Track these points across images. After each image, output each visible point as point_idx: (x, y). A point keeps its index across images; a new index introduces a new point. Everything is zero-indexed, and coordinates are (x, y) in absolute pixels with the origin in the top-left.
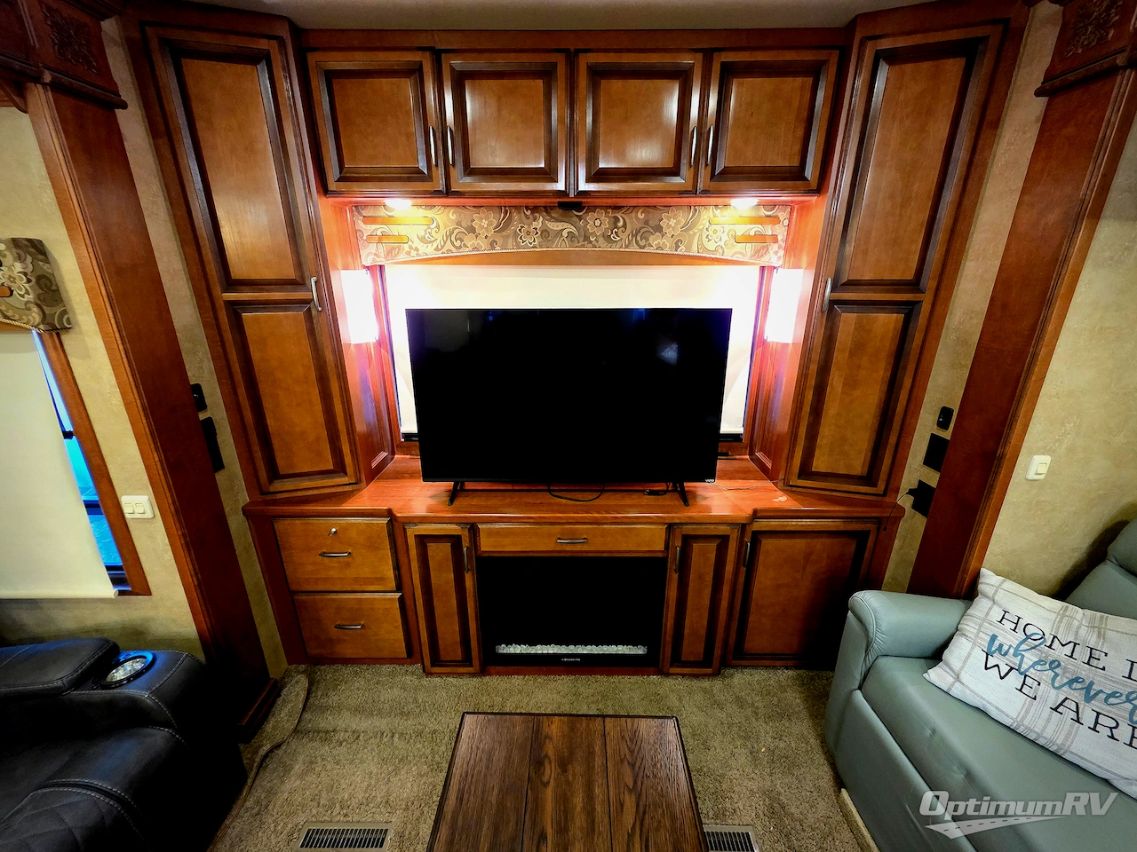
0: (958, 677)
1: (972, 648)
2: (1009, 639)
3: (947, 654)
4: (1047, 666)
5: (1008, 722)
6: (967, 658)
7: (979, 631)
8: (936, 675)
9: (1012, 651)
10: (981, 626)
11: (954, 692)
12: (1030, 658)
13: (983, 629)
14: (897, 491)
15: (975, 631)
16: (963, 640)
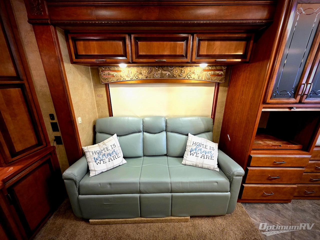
0: (95, 170)
1: (93, 163)
2: (96, 156)
3: (90, 169)
4: (104, 156)
5: (106, 170)
6: (94, 166)
7: (91, 159)
8: (92, 174)
9: (98, 158)
10: (91, 158)
11: (97, 174)
12: (101, 156)
13: (92, 158)
14: (49, 143)
15: (91, 160)
16: (90, 163)
